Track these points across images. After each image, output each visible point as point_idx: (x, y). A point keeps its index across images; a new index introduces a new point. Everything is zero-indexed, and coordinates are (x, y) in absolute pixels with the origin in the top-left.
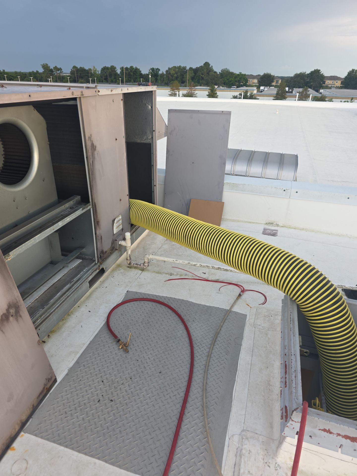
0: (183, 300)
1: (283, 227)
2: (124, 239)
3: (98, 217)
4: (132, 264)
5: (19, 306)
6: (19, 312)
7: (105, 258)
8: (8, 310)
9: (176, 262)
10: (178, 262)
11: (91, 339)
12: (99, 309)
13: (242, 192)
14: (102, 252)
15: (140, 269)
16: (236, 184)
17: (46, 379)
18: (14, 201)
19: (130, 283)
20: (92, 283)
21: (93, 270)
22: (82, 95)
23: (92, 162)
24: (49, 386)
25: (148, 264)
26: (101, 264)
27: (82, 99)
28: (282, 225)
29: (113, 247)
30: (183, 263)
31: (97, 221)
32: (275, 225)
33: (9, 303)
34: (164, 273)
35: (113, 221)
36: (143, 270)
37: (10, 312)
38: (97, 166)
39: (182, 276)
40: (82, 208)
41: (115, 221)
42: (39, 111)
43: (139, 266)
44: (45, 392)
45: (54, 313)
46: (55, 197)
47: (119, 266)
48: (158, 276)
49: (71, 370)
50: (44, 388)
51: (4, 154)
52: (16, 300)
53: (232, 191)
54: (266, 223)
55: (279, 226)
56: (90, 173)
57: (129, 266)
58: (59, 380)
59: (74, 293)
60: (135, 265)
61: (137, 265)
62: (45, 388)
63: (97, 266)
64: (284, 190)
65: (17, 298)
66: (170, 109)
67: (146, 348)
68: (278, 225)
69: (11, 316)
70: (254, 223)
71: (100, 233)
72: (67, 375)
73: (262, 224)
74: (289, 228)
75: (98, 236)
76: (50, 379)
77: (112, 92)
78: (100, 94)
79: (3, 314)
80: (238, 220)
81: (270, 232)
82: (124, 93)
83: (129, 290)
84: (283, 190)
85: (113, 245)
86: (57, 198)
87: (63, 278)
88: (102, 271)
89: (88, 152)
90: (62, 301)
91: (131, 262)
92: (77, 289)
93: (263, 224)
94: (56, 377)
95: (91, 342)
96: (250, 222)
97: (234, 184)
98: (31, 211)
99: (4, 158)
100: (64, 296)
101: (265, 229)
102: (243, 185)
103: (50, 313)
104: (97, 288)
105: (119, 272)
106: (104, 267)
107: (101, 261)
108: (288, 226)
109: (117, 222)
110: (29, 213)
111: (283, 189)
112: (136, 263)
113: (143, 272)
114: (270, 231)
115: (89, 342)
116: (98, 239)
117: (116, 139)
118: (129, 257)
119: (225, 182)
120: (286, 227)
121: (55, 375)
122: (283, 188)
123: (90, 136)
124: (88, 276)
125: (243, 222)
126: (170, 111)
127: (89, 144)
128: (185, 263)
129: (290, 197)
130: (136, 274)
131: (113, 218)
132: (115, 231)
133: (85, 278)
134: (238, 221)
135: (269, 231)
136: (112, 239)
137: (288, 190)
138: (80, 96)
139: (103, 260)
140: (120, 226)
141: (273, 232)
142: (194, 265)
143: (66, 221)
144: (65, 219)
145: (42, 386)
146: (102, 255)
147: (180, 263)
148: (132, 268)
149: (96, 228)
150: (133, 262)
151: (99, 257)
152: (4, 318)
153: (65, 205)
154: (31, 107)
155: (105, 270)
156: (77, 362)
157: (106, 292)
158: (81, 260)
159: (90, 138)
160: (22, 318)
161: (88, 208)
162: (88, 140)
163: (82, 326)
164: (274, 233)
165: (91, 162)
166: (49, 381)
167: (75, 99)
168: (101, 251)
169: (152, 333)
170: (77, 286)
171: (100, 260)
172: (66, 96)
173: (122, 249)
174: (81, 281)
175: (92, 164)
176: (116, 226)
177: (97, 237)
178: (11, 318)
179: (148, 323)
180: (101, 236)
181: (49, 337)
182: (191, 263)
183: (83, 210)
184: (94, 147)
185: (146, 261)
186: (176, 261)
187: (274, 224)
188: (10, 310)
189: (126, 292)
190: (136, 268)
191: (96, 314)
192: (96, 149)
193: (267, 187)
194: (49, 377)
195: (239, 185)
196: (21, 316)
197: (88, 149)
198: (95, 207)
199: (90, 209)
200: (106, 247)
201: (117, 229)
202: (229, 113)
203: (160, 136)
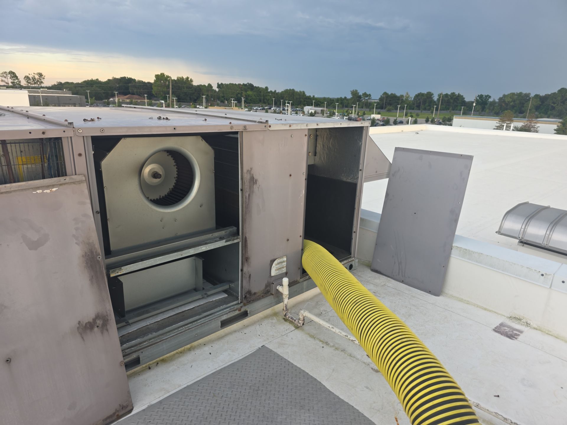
0: (316, 379)
1: (537, 329)
2: (281, 285)
3: (249, 253)
4: (288, 317)
5: (108, 320)
6: (106, 326)
7: (253, 300)
8: (94, 320)
9: (332, 329)
10: (334, 330)
11: (189, 384)
12: (221, 354)
13: (477, 264)
14: (249, 292)
15: (294, 326)
16: (469, 251)
17: (120, 405)
18: (161, 221)
19: (273, 338)
20: (225, 324)
21: (232, 309)
22: (246, 129)
23: (249, 195)
24: (122, 414)
25: (303, 322)
26: (245, 305)
27: (243, 133)
28: (536, 327)
29: (267, 290)
30: (339, 333)
31: (247, 256)
32: (523, 324)
33: (98, 314)
34: (319, 339)
35: (271, 261)
36: (297, 327)
37: (96, 323)
38: (256, 201)
39: (338, 350)
40: (225, 240)
41: (276, 262)
42: (207, 141)
43: (294, 321)
44: (114, 418)
45: (165, 340)
46: (212, 224)
47: (275, 314)
48: (309, 340)
49: (151, 408)
50: (114, 414)
51: (177, 177)
52: (107, 313)
53: (463, 259)
54: (511, 317)
55: (531, 326)
56: (244, 206)
57: (285, 317)
58: (133, 413)
59: (197, 327)
60: (290, 319)
61: (292, 320)
62: (116, 414)
63: (239, 306)
64: (542, 275)
65: (108, 312)
66: (397, 147)
67: (233, 418)
68: (528, 324)
69: (96, 326)
70: (490, 311)
71: (248, 271)
72: (144, 410)
73: (503, 317)
74: (547, 334)
75: (244, 274)
76: (125, 407)
77: (291, 127)
78: (270, 129)
79: (88, 322)
80: (468, 301)
81: (507, 331)
82: (309, 129)
83: (266, 345)
84: (541, 273)
85: (268, 288)
86: (215, 225)
87: (196, 309)
88: (245, 315)
89: (245, 185)
90: (180, 331)
91: (287, 314)
92: (202, 325)
93: (505, 316)
94: (133, 407)
95: (188, 386)
96: (485, 309)
97: (466, 250)
98: (179, 234)
99: (176, 180)
100: (184, 327)
101: (502, 325)
102: (479, 254)
103: (161, 339)
104: (235, 331)
105: (271, 321)
106: (248, 310)
107: (246, 302)
108: (546, 331)
109: (278, 264)
110: (176, 235)
111: (539, 272)
112: (292, 317)
113: (296, 330)
114: (507, 329)
115: (185, 386)
116: (245, 277)
117: (290, 175)
118: (286, 307)
119: (453, 245)
120: (542, 331)
121: (132, 404)
123: (250, 169)
124: (223, 314)
125: (474, 305)
126: (397, 149)
127: (247, 177)
128: (341, 335)
129: (550, 287)
130: (287, 330)
131: (273, 258)
132: (273, 273)
133: (219, 316)
134: (468, 303)
135: (507, 328)
136: (268, 281)
137: (549, 275)
138: (241, 130)
139: (250, 302)
140: (283, 269)
141: (512, 332)
142: (352, 340)
143: (200, 249)
144: (200, 247)
145: (114, 411)
146: (248, 296)
147: (336, 332)
148: (287, 321)
149: (243, 265)
150: (289, 315)
151: (244, 296)
152: (88, 326)
153: (214, 234)
154: (200, 138)
155: (248, 314)
156: (160, 402)
157: (241, 339)
158: (227, 295)
159: (249, 171)
160: (108, 333)
161: (236, 241)
162: (247, 173)
163: (192, 367)
164: (513, 335)
165: (247, 195)
166: (123, 408)
167: (236, 133)
168: (248, 290)
169: (251, 404)
170: (205, 321)
171: (245, 300)
172: (221, 130)
173: (279, 297)
174: (212, 317)
175: (247, 197)
176: (276, 267)
177: (244, 275)
178: (96, 329)
179: (257, 390)
180: (250, 275)
181: (157, 365)
182: (349, 337)
183: (226, 242)
184: (253, 181)
185: (301, 317)
187: (523, 321)
188: (97, 320)
189: (260, 346)
190: (291, 322)
191: (214, 359)
192: (257, 183)
193: (515, 264)
194: (125, 404)
195: (473, 253)
196: (107, 330)
197: (245, 182)
198: (245, 241)
199: (239, 243)
200: (257, 287)
201: (277, 271)
202: (470, 158)
203: (378, 176)
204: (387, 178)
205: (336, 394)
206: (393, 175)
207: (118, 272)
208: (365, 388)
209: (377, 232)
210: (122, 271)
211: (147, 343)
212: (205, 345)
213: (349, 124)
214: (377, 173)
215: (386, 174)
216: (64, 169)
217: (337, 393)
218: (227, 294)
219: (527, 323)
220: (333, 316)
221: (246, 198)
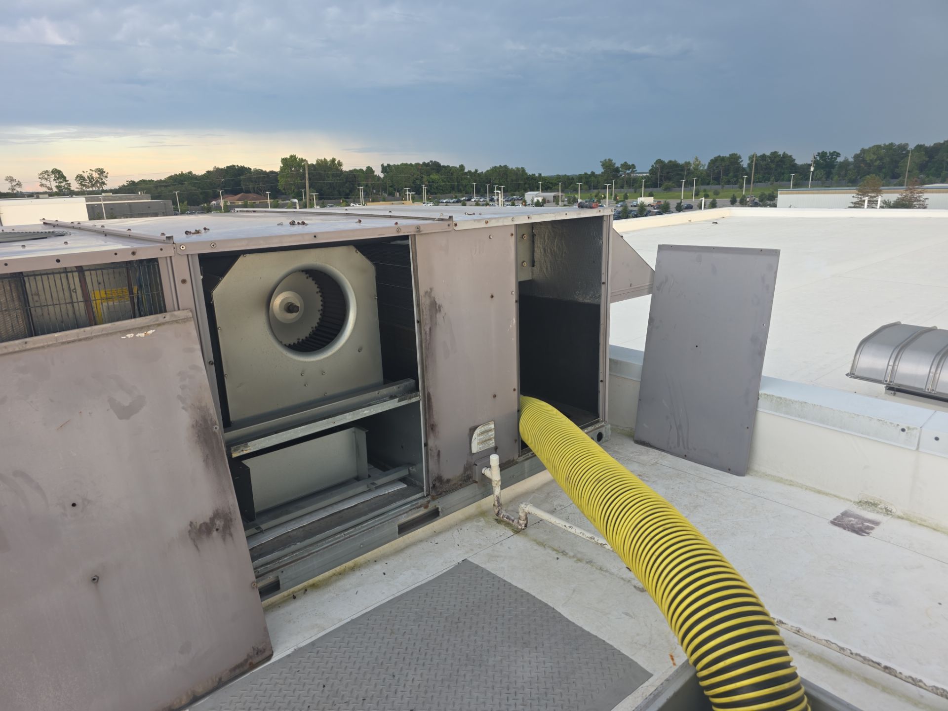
0: (546, 605)
1: (902, 518)
2: (489, 466)
3: (434, 417)
4: (502, 516)
5: (231, 520)
6: (230, 529)
7: (445, 492)
8: (212, 520)
9: (570, 530)
10: (572, 531)
11: (354, 617)
12: (401, 574)
13: (800, 419)
14: (439, 479)
15: (513, 529)
16: (786, 399)
17: (253, 647)
18: (302, 375)
19: (480, 548)
20: (404, 529)
21: (414, 505)
22: (419, 231)
23: (430, 329)
24: (257, 662)
25: (525, 522)
26: (434, 499)
27: (417, 237)
28: (901, 514)
29: (468, 475)
30: (581, 535)
31: (432, 423)
32: (881, 511)
33: (217, 511)
34: (551, 547)
35: (470, 429)
36: (517, 531)
37: (215, 524)
38: (441, 336)
39: (581, 562)
40: (398, 399)
41: (478, 431)
42: (364, 253)
43: (511, 522)
44: (246, 668)
45: (316, 554)
46: (379, 377)
47: (483, 514)
48: (536, 550)
49: (299, 652)
50: (246, 661)
51: (322, 310)
52: (229, 509)
53: (778, 414)
54: (860, 502)
55: (893, 514)
56: (423, 346)
57: (497, 518)
58: (273, 660)
59: (362, 533)
60: (505, 518)
61: (508, 520)
62: (249, 662)
63: (425, 501)
64: (903, 430)
65: (231, 507)
66: (661, 244)
67: (421, 662)
68: (888, 512)
69: (215, 530)
70: (827, 494)
71: (436, 446)
72: (289, 656)
73: (848, 502)
74: (920, 524)
75: (430, 449)
76: (261, 651)
77: (488, 224)
78: (456, 228)
79: (204, 523)
80: (791, 481)
81: (854, 522)
82: (516, 225)
83: (470, 559)
84: (901, 428)
85: (469, 472)
86: (382, 379)
87: (360, 506)
88: (435, 514)
89: (423, 314)
90: (337, 540)
91: (500, 512)
92: (370, 530)
93: (851, 501)
94: (273, 652)
95: (352, 620)
96: (819, 492)
97: (781, 398)
98: (330, 393)
100: (342, 534)
101: (845, 514)
102: (802, 403)
103: (310, 552)
104: (421, 541)
105: (475, 523)
106: (439, 507)
107: (435, 494)
108: (918, 521)
109: (482, 433)
110: (325, 395)
111: (898, 425)
112: (508, 516)
113: (516, 535)
114: (853, 521)
115: (349, 620)
116: (431, 455)
117: (492, 297)
118: (497, 500)
119: (760, 392)
120: (911, 521)
121: (271, 647)
122: (898, 423)
123: (429, 290)
124: (401, 513)
125: (801, 486)
126: (661, 248)
127: (425, 302)
128: (584, 537)
129: (918, 449)
130: (501, 536)
131: (472, 425)
132: (475, 448)
133: (394, 516)
134: (791, 484)
135: (853, 519)
136: (467, 461)
137: (913, 429)
138: (412, 233)
139: (441, 494)
140: (491, 442)
141: (862, 524)
142: (601, 544)
143: (361, 413)
144: (360, 410)
145: (245, 657)
146: (438, 484)
147: (577, 534)
148: (502, 523)
149: (428, 436)
150: (503, 513)
151: (431, 485)
152: (204, 528)
153: (381, 390)
154: (352, 249)
155: (440, 513)
156: (313, 644)
157: (431, 552)
158: (406, 486)
159: (428, 293)
160: (233, 539)
161: (414, 400)
162: (425, 296)
163: (358, 593)
164: (863, 528)
165: (428, 330)
166: (257, 653)
167: (406, 237)
168: (437, 476)
169: (448, 642)
170: (374, 525)
171: (433, 492)
172: (384, 235)
173: (486, 486)
174: (385, 517)
175: (428, 332)
176: (479, 439)
177: (429, 451)
178: (215, 533)
179: (456, 623)
180: (439, 451)
181: (304, 593)
182: (596, 539)
183: (399, 401)
184: (435, 307)
185: (522, 514)
186: (570, 527)
187: (879, 506)
188: (216, 520)
189: (460, 560)
190: (508, 525)
191: (390, 581)
192: (442, 309)
193: (858, 416)
194: (260, 647)
195: (793, 403)
196: (231, 535)
197: (422, 309)
198: (428, 399)
199: (418, 402)
200: (451, 470)
201: (481, 446)
202: (776, 253)
203: (634, 292)
204: (649, 293)
205: (578, 625)
206: (658, 289)
207: (243, 450)
208: (623, 615)
209: (640, 380)
210: (248, 448)
211: (290, 558)
212: (375, 561)
213: (580, 214)
214: (632, 287)
215: (646, 287)
216: (162, 302)
217: (580, 623)
218: (405, 484)
219: (887, 510)
220: (574, 514)
221: (426, 333)
